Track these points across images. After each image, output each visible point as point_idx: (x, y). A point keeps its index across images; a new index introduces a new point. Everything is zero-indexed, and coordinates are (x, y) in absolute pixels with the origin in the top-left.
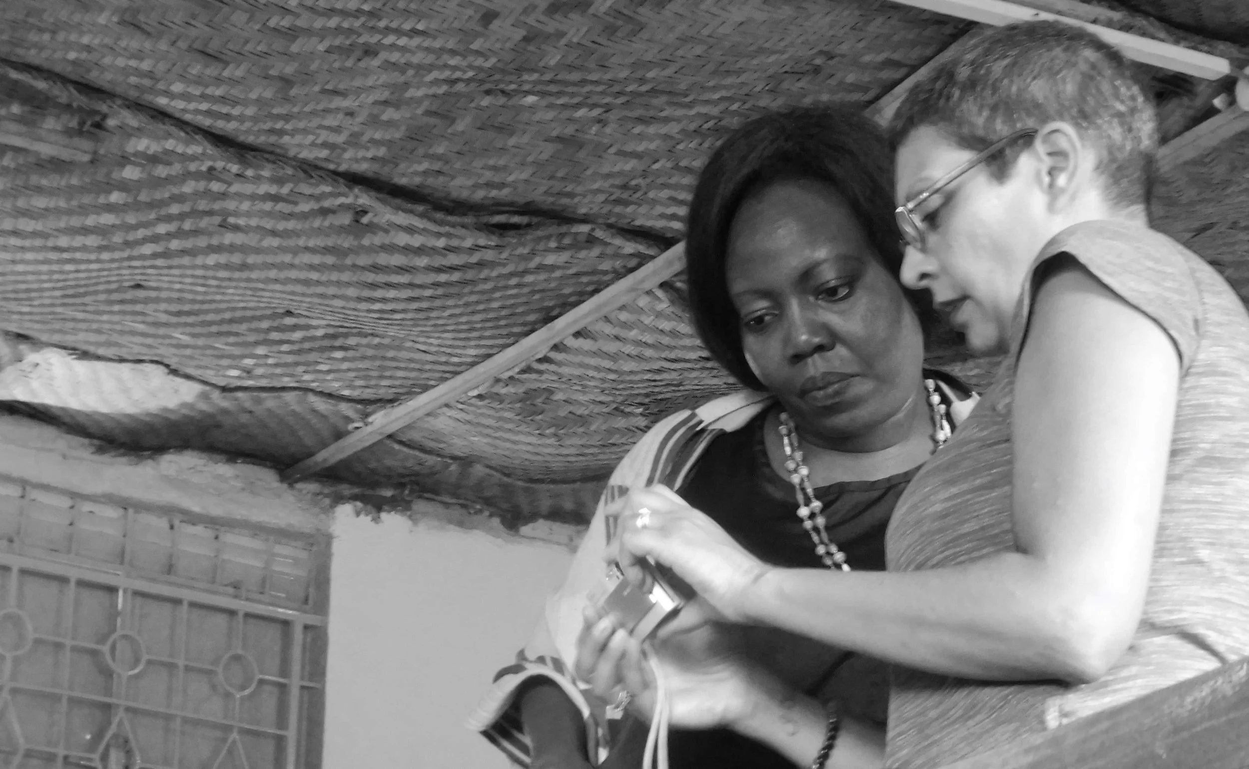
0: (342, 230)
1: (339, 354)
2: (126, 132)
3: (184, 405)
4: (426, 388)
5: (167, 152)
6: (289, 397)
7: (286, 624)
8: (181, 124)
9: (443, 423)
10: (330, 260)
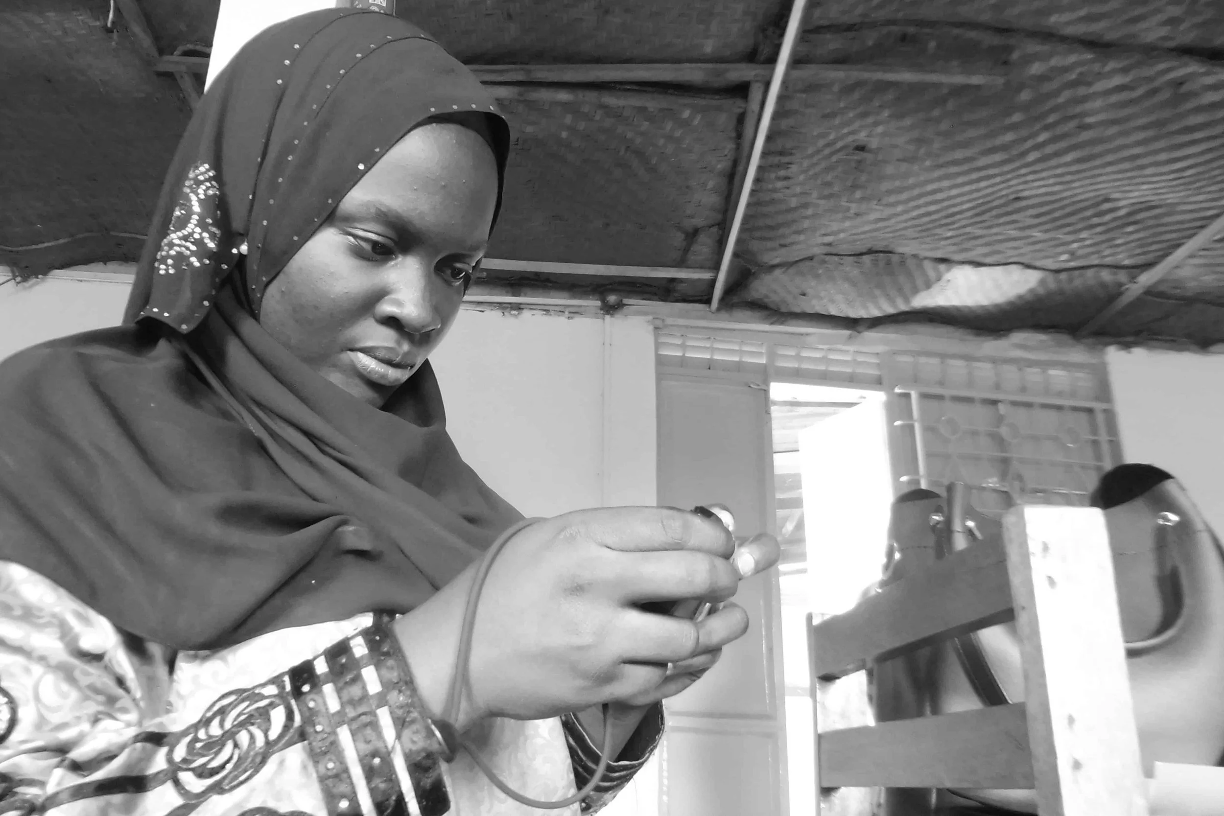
0: (1164, 105)
1: (1130, 229)
2: (1029, 59)
3: (1031, 291)
4: (1179, 246)
5: (1053, 69)
6: (1090, 273)
7: (1090, 411)
8: (1064, 39)
9: (1185, 272)
10: (1150, 133)
